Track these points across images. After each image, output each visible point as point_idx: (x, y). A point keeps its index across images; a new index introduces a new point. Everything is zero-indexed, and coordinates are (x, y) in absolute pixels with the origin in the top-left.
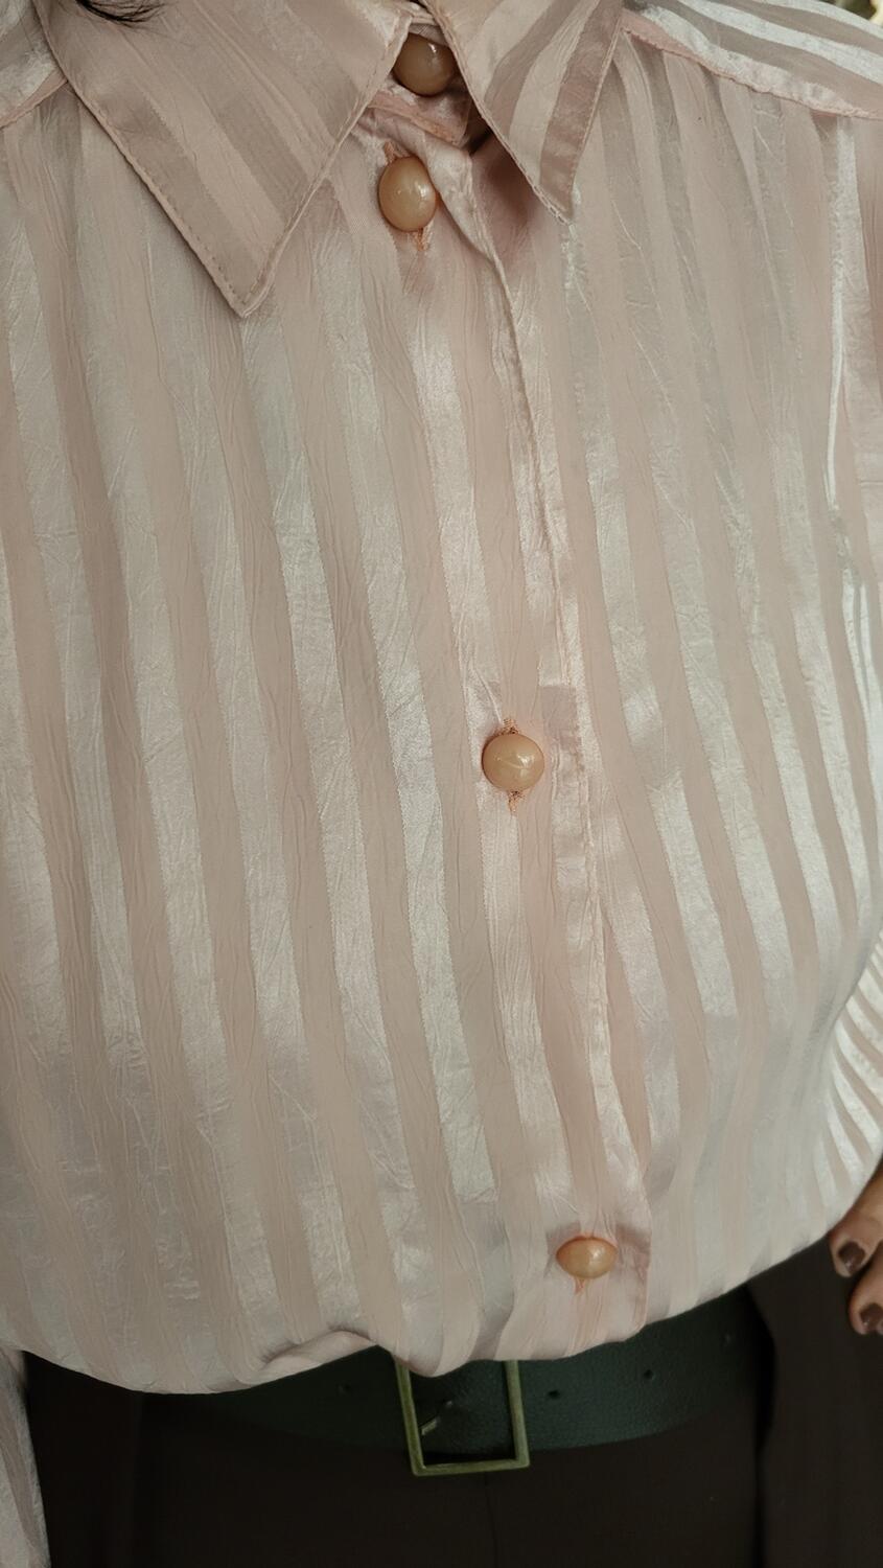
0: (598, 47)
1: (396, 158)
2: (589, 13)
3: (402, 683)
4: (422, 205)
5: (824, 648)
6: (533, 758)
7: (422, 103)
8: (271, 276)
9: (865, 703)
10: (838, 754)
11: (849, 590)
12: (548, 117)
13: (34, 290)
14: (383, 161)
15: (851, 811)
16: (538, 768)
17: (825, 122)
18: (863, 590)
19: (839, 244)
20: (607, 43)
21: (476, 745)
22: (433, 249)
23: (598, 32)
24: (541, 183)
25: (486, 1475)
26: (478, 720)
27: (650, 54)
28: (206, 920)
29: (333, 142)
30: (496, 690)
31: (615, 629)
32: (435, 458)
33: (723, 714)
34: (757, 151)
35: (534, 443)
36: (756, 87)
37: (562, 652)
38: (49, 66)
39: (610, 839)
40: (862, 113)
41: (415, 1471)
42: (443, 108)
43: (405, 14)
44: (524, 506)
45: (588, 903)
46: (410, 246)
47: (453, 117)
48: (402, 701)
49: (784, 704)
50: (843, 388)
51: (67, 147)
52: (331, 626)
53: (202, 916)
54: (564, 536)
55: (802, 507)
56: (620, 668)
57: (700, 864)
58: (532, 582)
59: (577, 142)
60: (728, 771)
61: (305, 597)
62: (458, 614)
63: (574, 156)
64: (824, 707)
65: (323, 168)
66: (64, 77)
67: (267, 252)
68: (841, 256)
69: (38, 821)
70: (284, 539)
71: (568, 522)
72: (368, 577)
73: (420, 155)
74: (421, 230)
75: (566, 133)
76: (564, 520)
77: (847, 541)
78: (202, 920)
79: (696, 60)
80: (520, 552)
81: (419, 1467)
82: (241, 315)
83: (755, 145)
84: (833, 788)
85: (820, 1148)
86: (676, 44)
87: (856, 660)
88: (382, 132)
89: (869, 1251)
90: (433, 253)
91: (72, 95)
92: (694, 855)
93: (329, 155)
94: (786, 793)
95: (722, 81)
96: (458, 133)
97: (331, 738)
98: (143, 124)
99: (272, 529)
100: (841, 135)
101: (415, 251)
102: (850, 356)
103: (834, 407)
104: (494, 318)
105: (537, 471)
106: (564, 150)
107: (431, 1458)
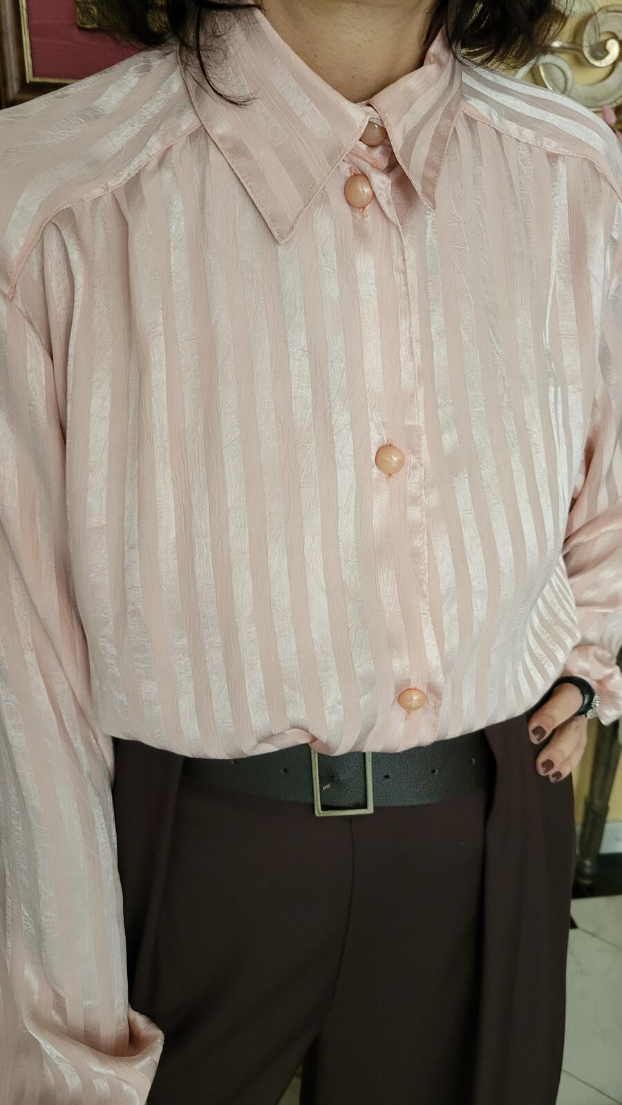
0: (448, 121)
1: (355, 174)
2: (446, 105)
3: (341, 418)
4: (365, 196)
5: (538, 416)
6: (399, 458)
7: (369, 149)
8: (296, 227)
9: (557, 444)
10: (542, 468)
11: (552, 389)
12: (425, 157)
13: (182, 223)
14: (349, 175)
15: (546, 496)
16: (402, 463)
17: (553, 157)
18: (559, 389)
19: (557, 218)
20: (452, 119)
21: (374, 451)
22: (369, 217)
23: (449, 114)
24: (422, 192)
25: (351, 817)
26: (376, 439)
27: (471, 122)
28: (246, 524)
29: (330, 168)
30: (384, 424)
31: (439, 401)
32: (363, 314)
33: (488, 444)
34: (519, 170)
35: (410, 311)
36: (520, 140)
37: (416, 409)
38: (193, 116)
39: (432, 500)
40: (571, 154)
41: (317, 814)
42: (377, 153)
43: (367, 113)
44: (403, 340)
45: (421, 529)
46: (358, 215)
47: (382, 157)
48: (341, 427)
49: (517, 441)
50: (555, 288)
51: (203, 159)
52: (310, 390)
53: (245, 522)
54: (419, 355)
55: (530, 347)
56: (441, 419)
57: (473, 514)
58: (404, 376)
59: (438, 171)
60: (488, 471)
61: (299, 376)
62: (369, 389)
63: (436, 178)
64: (536, 445)
65: (324, 179)
66: (201, 122)
67: (295, 215)
68: (557, 224)
69: (170, 474)
70: (292, 348)
71: (421, 348)
72: (329, 368)
73: (367, 175)
74: (364, 208)
75: (433, 165)
76: (419, 347)
77: (553, 364)
78: (245, 524)
79: (493, 126)
80: (400, 361)
81: (319, 812)
82: (280, 243)
83: (519, 167)
84: (538, 484)
85: (520, 668)
86: (483, 118)
87: (554, 423)
88: (351, 162)
89: (548, 733)
90: (368, 219)
91: (204, 132)
92: (471, 510)
93: (328, 174)
94: (516, 484)
95: (504, 137)
96: (384, 164)
97: (307, 443)
98: (239, 150)
99: (286, 343)
100: (560, 162)
101: (360, 217)
102: (559, 272)
103: (550, 298)
104: (396, 252)
105: (411, 324)
106: (432, 174)
107: (324, 808)
